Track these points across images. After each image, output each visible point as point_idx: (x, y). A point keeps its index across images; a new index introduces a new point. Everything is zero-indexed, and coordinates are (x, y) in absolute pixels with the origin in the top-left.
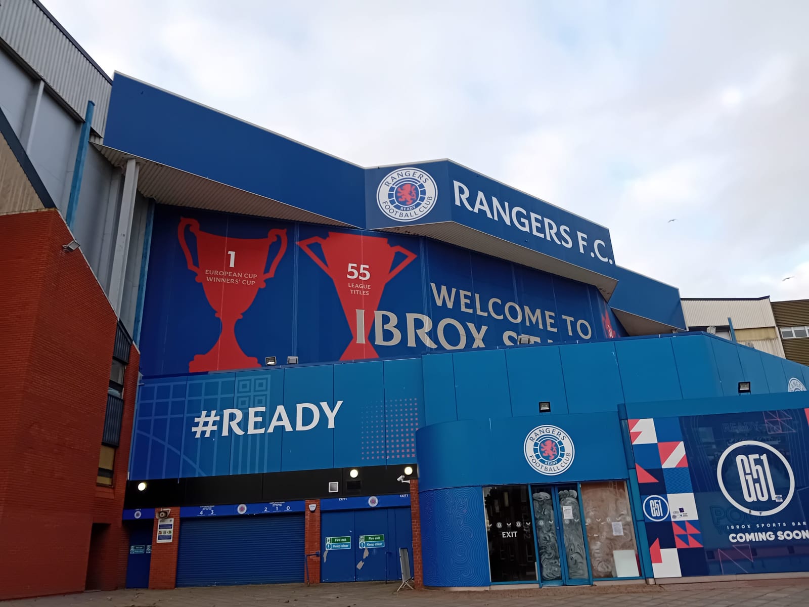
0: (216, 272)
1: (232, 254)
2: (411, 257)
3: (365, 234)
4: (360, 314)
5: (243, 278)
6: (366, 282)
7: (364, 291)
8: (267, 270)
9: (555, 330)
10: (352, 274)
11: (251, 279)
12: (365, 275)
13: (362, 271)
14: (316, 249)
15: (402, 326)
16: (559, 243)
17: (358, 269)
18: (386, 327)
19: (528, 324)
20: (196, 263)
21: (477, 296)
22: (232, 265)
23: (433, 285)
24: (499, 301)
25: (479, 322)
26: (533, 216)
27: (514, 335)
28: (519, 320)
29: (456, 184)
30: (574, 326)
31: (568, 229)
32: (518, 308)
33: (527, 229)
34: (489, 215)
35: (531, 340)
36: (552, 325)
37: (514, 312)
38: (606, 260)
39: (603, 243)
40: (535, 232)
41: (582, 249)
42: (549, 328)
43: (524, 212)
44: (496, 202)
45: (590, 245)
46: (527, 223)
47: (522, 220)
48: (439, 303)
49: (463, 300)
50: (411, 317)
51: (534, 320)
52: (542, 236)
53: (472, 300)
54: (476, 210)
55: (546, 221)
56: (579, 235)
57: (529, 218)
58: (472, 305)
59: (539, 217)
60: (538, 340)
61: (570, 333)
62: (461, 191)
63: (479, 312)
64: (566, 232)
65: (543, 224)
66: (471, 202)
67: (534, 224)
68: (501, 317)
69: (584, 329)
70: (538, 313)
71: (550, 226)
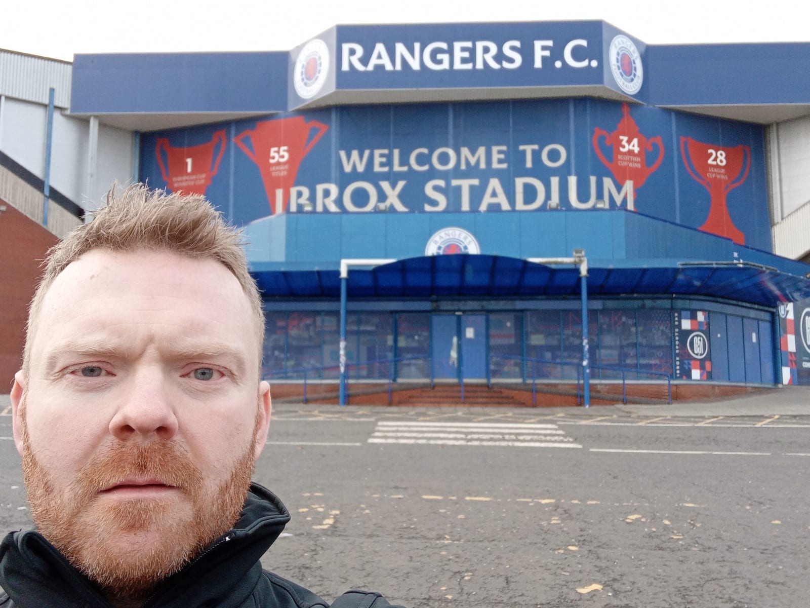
0: (180, 178)
1: (189, 161)
2: (324, 129)
3: (285, 116)
4: (279, 193)
5: (196, 179)
6: (285, 163)
7: (282, 172)
8: (212, 169)
9: (505, 166)
10: (274, 158)
11: (202, 179)
12: (283, 157)
13: (282, 153)
14: (247, 142)
15: (312, 199)
16: (498, 67)
17: (278, 152)
18: (300, 201)
19: (463, 167)
20: (168, 174)
22: (189, 169)
23: (343, 154)
24: (426, 151)
26: (457, 46)
27: (441, 183)
28: (451, 165)
29: (346, 47)
30: (536, 155)
31: (517, 44)
32: (451, 152)
33: (446, 65)
34: (389, 67)
35: (465, 185)
36: (500, 161)
37: (444, 159)
38: (585, 63)
39: (584, 43)
40: (458, 66)
41: (538, 64)
42: (495, 165)
43: (444, 46)
44: (400, 48)
45: (557, 52)
46: (445, 57)
47: (439, 56)
48: (348, 169)
49: (377, 160)
50: (320, 188)
51: (473, 161)
52: (469, 66)
53: (390, 157)
54: (370, 67)
55: (480, 45)
56: (538, 44)
57: (450, 51)
58: (389, 163)
59: (469, 44)
60: (476, 182)
61: (529, 164)
62: (352, 52)
63: (397, 168)
64: (513, 48)
65: (472, 51)
66: (365, 60)
67: (458, 55)
68: (426, 168)
69: (554, 156)
70: (482, 151)
71: (486, 50)
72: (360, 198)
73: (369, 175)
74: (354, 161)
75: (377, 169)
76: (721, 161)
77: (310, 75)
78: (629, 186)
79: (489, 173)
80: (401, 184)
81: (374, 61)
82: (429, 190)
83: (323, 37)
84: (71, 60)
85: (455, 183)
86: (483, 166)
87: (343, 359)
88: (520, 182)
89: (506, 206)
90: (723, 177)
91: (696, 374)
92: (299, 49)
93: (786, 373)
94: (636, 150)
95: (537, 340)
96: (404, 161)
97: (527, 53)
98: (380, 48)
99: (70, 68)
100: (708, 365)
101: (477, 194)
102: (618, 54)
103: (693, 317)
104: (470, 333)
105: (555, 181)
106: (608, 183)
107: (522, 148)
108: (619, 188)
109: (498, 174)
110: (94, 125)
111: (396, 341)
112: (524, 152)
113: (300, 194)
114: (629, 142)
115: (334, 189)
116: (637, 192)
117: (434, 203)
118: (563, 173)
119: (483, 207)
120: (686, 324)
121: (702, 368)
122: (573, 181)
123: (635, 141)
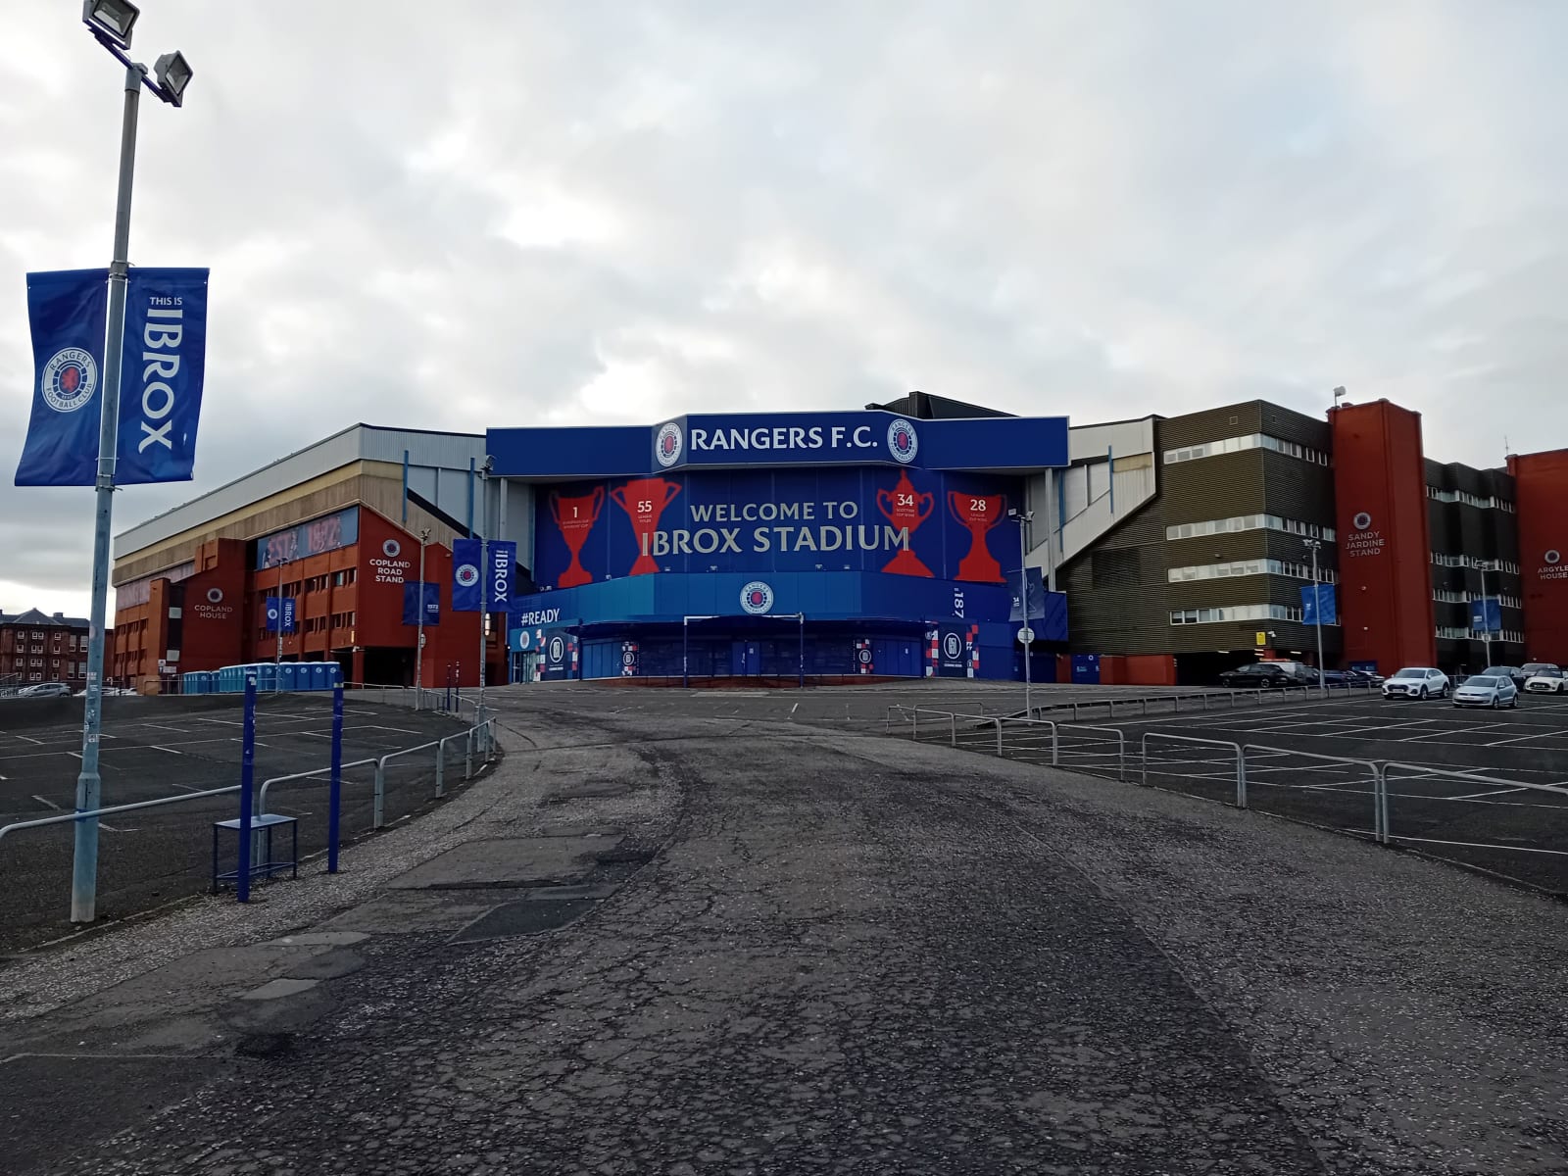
0: (568, 523)
1: (576, 508)
2: (678, 488)
3: (650, 478)
4: (645, 535)
5: (582, 523)
6: (649, 513)
7: (648, 520)
8: (593, 517)
9: (813, 518)
10: (641, 509)
11: (586, 524)
12: (648, 508)
13: (647, 505)
14: (620, 495)
15: (670, 541)
16: (805, 446)
17: (644, 505)
18: (661, 542)
19: (782, 518)
20: (559, 519)
21: (733, 506)
22: (576, 516)
23: (693, 507)
24: (755, 506)
25: (730, 526)
26: (776, 431)
27: (766, 530)
28: (773, 517)
29: (694, 432)
30: (836, 509)
31: (820, 430)
32: (773, 507)
33: (767, 446)
34: (726, 447)
35: (784, 531)
36: (809, 514)
37: (768, 512)
38: (869, 444)
39: (868, 429)
40: (776, 446)
41: (834, 445)
42: (806, 517)
43: (766, 431)
44: (734, 433)
45: (848, 436)
46: (767, 440)
47: (763, 439)
48: (697, 519)
49: (719, 512)
50: (676, 533)
51: (789, 514)
52: (785, 446)
53: (728, 510)
54: (712, 447)
55: (792, 430)
56: (834, 430)
57: (771, 435)
58: (727, 514)
59: (784, 430)
60: (792, 529)
61: (830, 517)
62: (699, 436)
63: (733, 519)
64: (816, 433)
65: (787, 435)
66: (708, 442)
67: (776, 438)
68: (755, 518)
69: (849, 510)
70: (796, 506)
71: (797, 434)
72: (706, 541)
73: (713, 524)
74: (701, 513)
75: (719, 519)
76: (982, 508)
77: (667, 451)
78: (905, 532)
79: (801, 523)
80: (736, 531)
81: (715, 442)
82: (757, 535)
83: (676, 421)
84: (485, 433)
85: (776, 530)
86: (796, 517)
87: (685, 665)
88: (823, 530)
89: (813, 548)
90: (983, 520)
91: (863, 671)
92: (660, 426)
93: (929, 671)
94: (911, 503)
95: (785, 654)
96: (739, 514)
97: (827, 437)
98: (719, 432)
99: (484, 440)
100: (871, 667)
101: (792, 538)
102: (895, 434)
103: (863, 642)
104: (751, 651)
105: (849, 529)
106: (888, 530)
107: (825, 504)
108: (897, 534)
109: (807, 523)
110: (503, 484)
111: (713, 655)
112: (827, 506)
113: (660, 537)
114: (905, 498)
115: (686, 535)
116: (911, 535)
117: (761, 545)
118: (855, 523)
119: (797, 549)
120: (859, 646)
121: (867, 667)
122: (862, 529)
123: (911, 497)
